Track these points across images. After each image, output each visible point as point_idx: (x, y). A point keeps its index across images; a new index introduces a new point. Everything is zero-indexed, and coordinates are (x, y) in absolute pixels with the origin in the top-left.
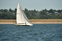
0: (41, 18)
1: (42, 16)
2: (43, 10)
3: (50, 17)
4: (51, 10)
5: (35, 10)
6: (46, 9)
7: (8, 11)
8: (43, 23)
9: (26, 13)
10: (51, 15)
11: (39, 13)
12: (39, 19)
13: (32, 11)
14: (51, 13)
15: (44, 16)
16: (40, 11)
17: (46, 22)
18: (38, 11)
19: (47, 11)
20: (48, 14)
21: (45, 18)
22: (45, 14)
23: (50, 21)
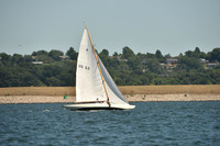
0: (181, 81)
1: (183, 72)
2: (188, 53)
3: (212, 76)
4: (215, 50)
5: (158, 52)
6: (197, 49)
7: (65, 56)
8: (189, 98)
9: (128, 63)
10: (215, 71)
11: (173, 63)
12: (172, 83)
13: (149, 55)
14: (216, 64)
15: (193, 72)
16: (178, 55)
17: (199, 93)
18: (168, 56)
19: (202, 55)
20: (206, 66)
21: (194, 81)
22: (195, 66)
23: (212, 92)
